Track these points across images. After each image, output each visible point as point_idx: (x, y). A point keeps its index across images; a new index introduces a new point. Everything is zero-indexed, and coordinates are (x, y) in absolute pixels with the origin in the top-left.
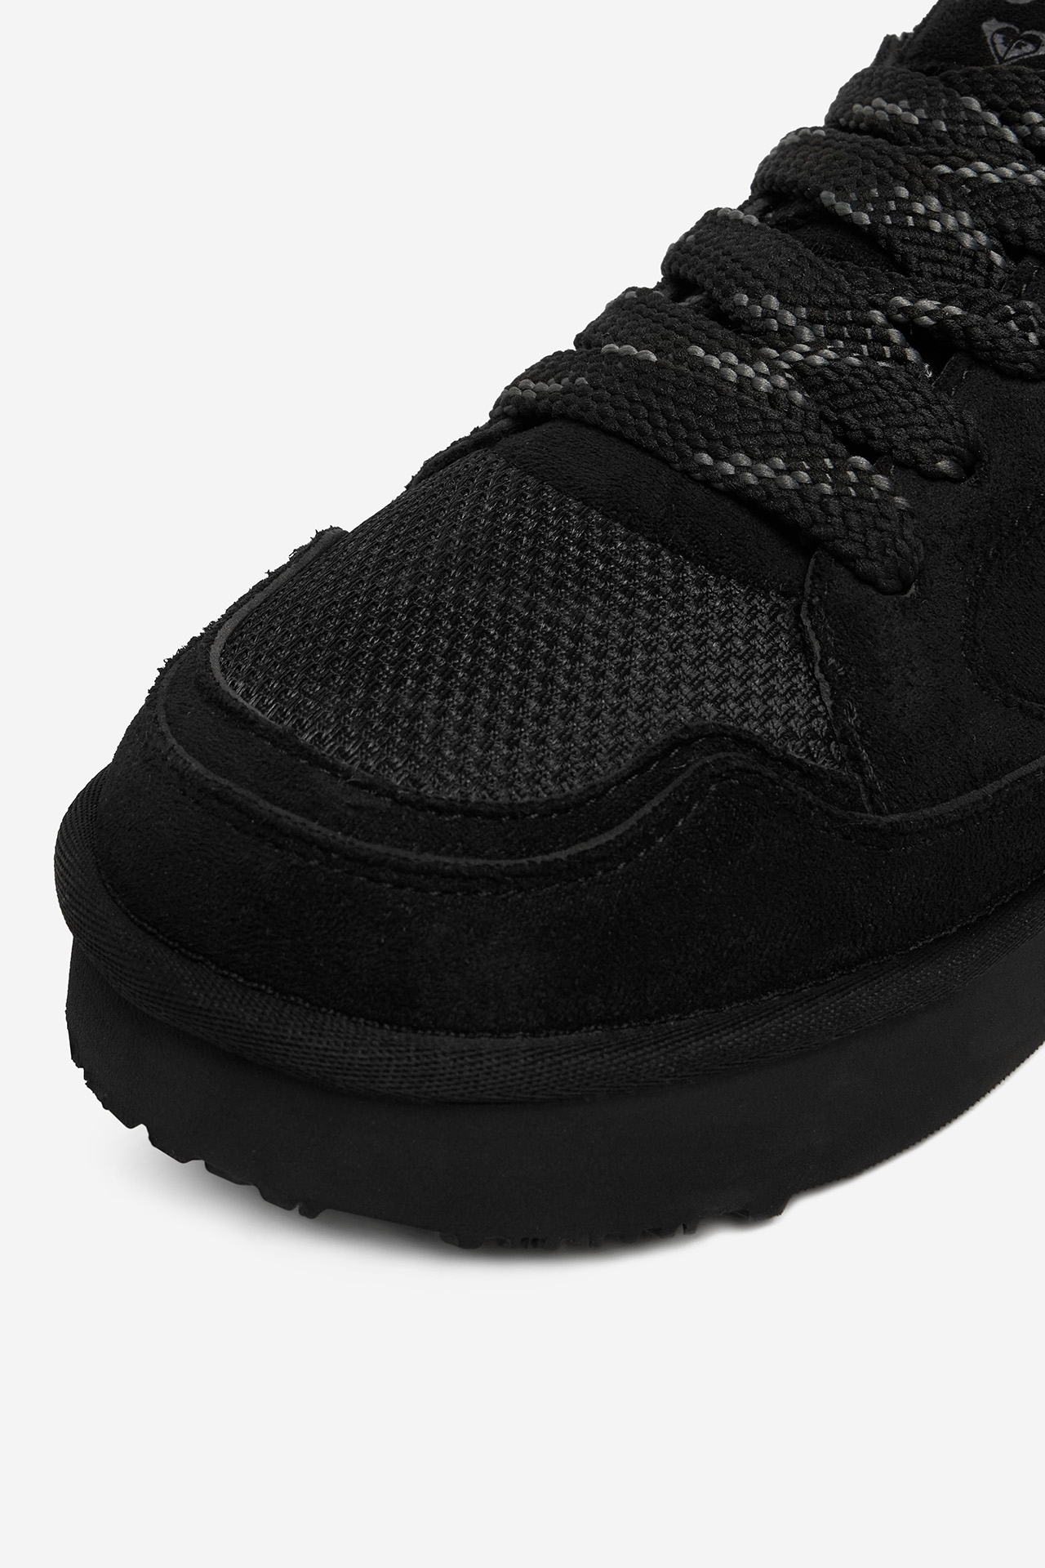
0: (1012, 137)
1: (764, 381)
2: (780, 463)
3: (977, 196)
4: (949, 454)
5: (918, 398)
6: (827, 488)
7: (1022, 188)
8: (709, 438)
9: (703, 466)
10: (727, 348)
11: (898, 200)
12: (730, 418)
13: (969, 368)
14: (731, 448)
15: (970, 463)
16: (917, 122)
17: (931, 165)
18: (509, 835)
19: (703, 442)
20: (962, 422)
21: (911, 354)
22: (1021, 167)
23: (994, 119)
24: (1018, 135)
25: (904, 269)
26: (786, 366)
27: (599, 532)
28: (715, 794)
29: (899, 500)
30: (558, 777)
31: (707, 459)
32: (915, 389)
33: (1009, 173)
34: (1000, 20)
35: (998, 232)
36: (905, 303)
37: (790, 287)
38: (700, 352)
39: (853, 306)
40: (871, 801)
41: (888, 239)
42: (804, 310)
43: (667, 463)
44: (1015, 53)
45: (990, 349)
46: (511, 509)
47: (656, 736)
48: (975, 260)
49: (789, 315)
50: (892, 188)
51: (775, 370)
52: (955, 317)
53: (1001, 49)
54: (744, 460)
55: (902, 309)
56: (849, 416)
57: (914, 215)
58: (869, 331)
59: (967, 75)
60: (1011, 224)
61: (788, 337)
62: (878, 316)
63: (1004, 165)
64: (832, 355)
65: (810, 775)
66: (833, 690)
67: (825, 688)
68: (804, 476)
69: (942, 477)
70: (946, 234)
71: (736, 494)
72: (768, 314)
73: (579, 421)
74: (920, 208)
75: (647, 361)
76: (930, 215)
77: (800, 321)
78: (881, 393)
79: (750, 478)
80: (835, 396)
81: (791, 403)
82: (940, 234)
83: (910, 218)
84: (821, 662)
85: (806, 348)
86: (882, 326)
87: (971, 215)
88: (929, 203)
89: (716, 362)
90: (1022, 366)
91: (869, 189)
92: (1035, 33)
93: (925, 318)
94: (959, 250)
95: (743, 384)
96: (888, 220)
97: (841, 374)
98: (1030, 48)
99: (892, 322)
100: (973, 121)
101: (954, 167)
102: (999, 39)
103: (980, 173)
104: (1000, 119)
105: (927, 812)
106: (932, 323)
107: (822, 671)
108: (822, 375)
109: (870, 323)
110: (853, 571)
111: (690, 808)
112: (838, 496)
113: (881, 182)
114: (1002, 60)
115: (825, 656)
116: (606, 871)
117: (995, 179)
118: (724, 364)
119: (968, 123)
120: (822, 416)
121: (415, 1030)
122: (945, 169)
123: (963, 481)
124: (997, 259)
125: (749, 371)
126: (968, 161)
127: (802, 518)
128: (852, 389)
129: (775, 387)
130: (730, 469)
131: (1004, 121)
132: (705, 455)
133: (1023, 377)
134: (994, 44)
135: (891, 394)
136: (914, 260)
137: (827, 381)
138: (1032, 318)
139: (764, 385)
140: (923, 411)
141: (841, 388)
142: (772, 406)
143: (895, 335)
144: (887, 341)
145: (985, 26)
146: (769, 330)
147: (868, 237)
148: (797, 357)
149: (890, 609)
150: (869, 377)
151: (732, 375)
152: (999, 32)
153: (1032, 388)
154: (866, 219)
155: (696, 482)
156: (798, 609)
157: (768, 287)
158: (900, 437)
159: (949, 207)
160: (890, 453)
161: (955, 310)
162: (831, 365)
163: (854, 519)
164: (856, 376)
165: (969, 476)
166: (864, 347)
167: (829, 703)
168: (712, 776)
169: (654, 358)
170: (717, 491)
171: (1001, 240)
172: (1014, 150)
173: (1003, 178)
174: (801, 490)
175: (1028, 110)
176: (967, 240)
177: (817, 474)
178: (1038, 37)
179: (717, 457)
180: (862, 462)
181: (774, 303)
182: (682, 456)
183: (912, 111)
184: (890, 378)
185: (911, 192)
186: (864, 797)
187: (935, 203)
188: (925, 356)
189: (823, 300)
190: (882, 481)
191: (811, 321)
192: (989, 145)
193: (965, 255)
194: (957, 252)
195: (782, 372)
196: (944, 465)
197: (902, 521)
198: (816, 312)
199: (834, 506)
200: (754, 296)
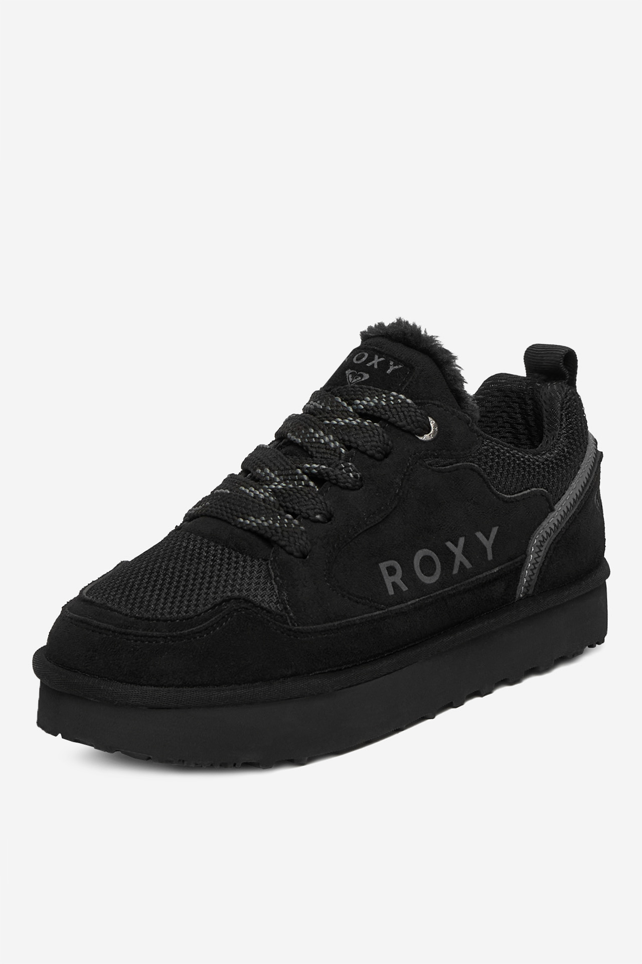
0: (351, 410)
1: (262, 495)
2: (263, 518)
3: (336, 431)
4: (320, 514)
5: (310, 496)
6: (278, 525)
7: (351, 426)
8: (242, 514)
9: (240, 523)
10: (251, 486)
11: (310, 433)
12: (249, 507)
13: (331, 487)
14: (249, 515)
15: (329, 518)
16: (321, 407)
17: (323, 421)
18: (170, 626)
19: (240, 515)
20: (325, 503)
21: (312, 484)
22: (351, 419)
23: (345, 405)
24: (353, 409)
25: (312, 456)
26: (270, 490)
27: (206, 545)
28: (236, 615)
29: (302, 528)
30: (186, 612)
31: (242, 520)
32: (309, 493)
33: (347, 421)
34: (351, 370)
35: (342, 441)
36: (308, 466)
37: (273, 465)
38: (243, 489)
39: (292, 469)
40: (291, 622)
41: (306, 447)
42: (276, 472)
43: (230, 523)
44: (355, 380)
45: (335, 479)
46: (179, 541)
47: (219, 599)
48: (335, 451)
49: (272, 474)
50: (308, 430)
51: (266, 490)
52: (323, 469)
53: (350, 379)
54: (253, 519)
55: (307, 468)
56: (288, 504)
57: (315, 438)
58: (297, 476)
59: (338, 390)
60: (346, 438)
61: (272, 481)
62: (300, 471)
63: (346, 419)
64: (284, 485)
65: (269, 612)
66: (278, 587)
67: (276, 586)
68: (271, 522)
69: (318, 521)
70: (325, 443)
71: (250, 530)
72: (267, 474)
73: (206, 515)
74: (317, 435)
75: (227, 493)
76: (320, 437)
77: (276, 476)
78: (299, 495)
79: (255, 524)
80: (284, 498)
81: (270, 501)
82: (323, 443)
83: (314, 439)
84: (274, 579)
85: (276, 483)
86: (301, 475)
87: (333, 436)
88: (320, 433)
89: (248, 491)
90: (347, 484)
91: (301, 431)
92: (362, 373)
93: (314, 470)
94: (330, 449)
95: (256, 496)
96: (307, 440)
97: (286, 491)
98: (360, 378)
99: (304, 473)
100: (339, 405)
101: (330, 421)
102: (350, 376)
103: (338, 422)
104: (347, 404)
105: (311, 627)
106: (316, 472)
107: (275, 582)
108: (280, 492)
109: (297, 474)
110: (285, 550)
111: (227, 620)
112: (281, 527)
113: (305, 428)
114: (351, 383)
115: (275, 577)
116: (200, 637)
117: (343, 424)
118: (250, 491)
119: (337, 406)
120: (280, 505)
121: (141, 686)
122: (328, 422)
123: (327, 523)
124: (343, 451)
125: (258, 493)
126: (335, 418)
127: (269, 535)
128: (290, 495)
129: (265, 496)
130: (248, 522)
131: (349, 404)
132: (241, 519)
133: (347, 488)
134: (348, 378)
135: (302, 495)
136: (314, 453)
137: (282, 493)
138: (350, 468)
139: (262, 496)
140: (312, 500)
141: (287, 495)
142: (264, 503)
143: (305, 477)
144: (303, 480)
145: (347, 372)
146: (266, 480)
147: (300, 447)
148: (274, 487)
149: (298, 563)
150: (295, 491)
151: (252, 494)
152: (351, 374)
153: (352, 492)
154: (300, 441)
155: (239, 528)
156: (268, 564)
157: (267, 466)
158: (304, 509)
159: (327, 434)
160: (301, 514)
161: (324, 467)
162: (284, 488)
163: (285, 533)
164: (291, 491)
165: (329, 521)
166: (296, 482)
167: (277, 591)
168: (235, 610)
169: (229, 492)
170: (245, 530)
171: (344, 444)
172: (351, 414)
173: (345, 423)
174: (270, 527)
175: (356, 399)
176: (332, 445)
177: (275, 521)
178: (362, 374)
179: (244, 519)
180: (290, 516)
181: (268, 471)
182: (234, 520)
183: (320, 404)
184: (302, 490)
185: (314, 430)
186: (289, 621)
187: (322, 434)
188: (316, 484)
189: (282, 468)
190: (296, 522)
191: (279, 476)
192: (343, 413)
193: (332, 450)
194: (329, 449)
195: (268, 492)
196: (318, 517)
197: (302, 534)
198: (280, 472)
199: (280, 530)
200: (262, 470)
